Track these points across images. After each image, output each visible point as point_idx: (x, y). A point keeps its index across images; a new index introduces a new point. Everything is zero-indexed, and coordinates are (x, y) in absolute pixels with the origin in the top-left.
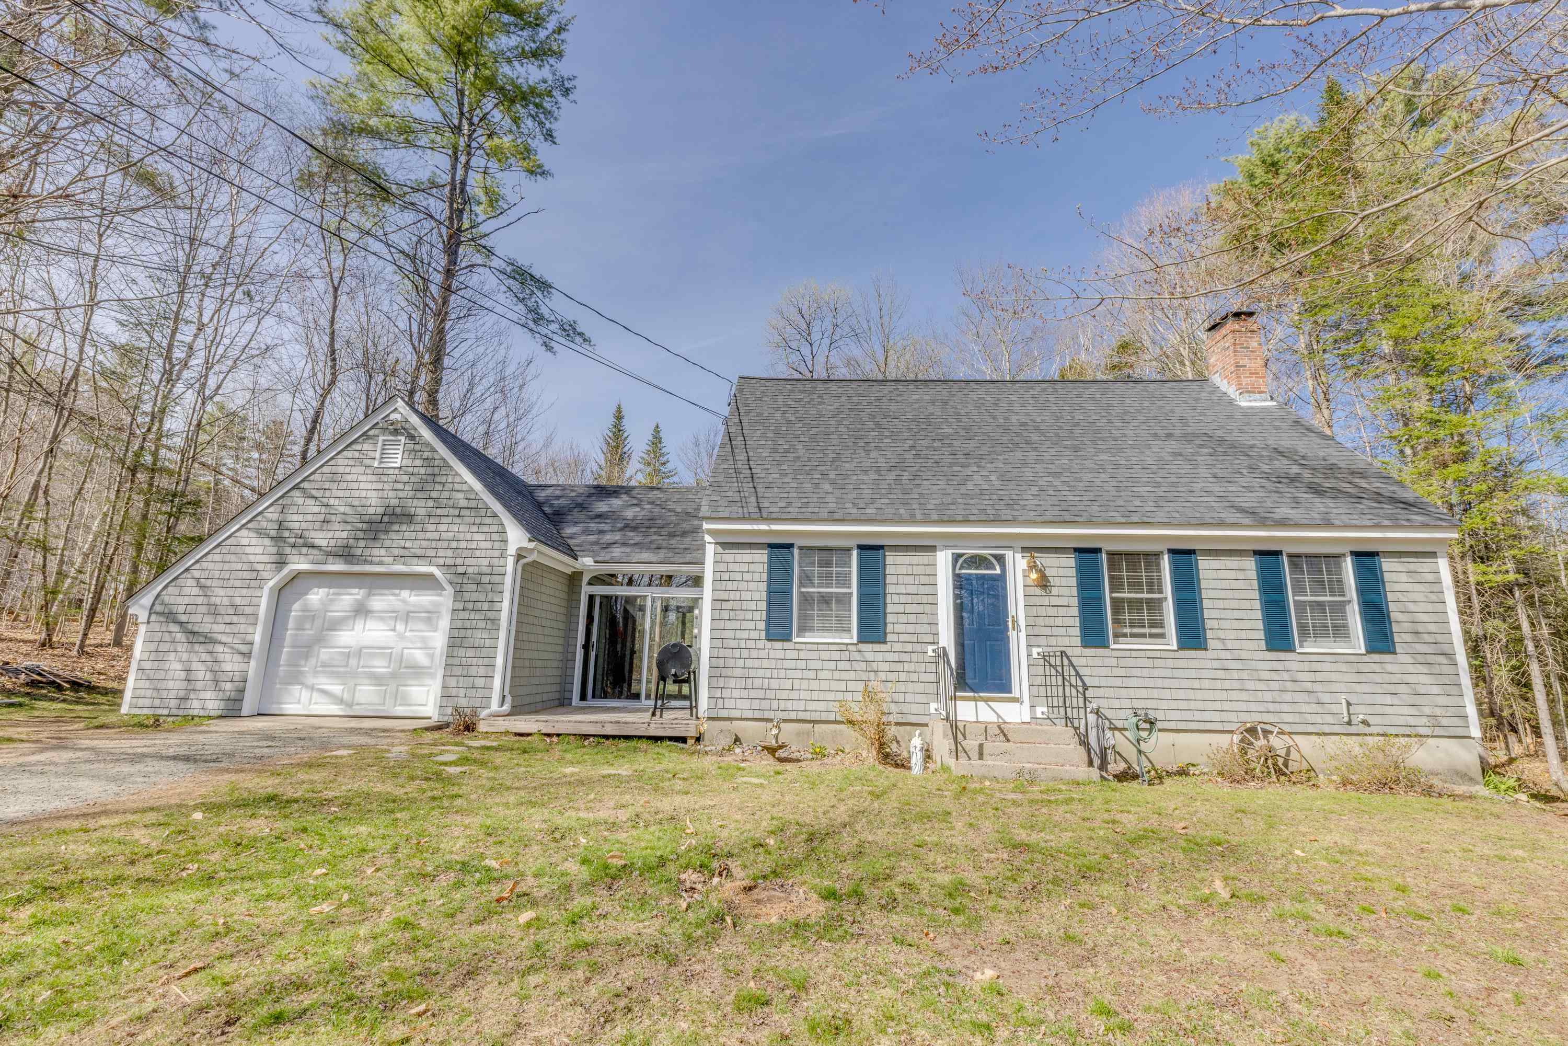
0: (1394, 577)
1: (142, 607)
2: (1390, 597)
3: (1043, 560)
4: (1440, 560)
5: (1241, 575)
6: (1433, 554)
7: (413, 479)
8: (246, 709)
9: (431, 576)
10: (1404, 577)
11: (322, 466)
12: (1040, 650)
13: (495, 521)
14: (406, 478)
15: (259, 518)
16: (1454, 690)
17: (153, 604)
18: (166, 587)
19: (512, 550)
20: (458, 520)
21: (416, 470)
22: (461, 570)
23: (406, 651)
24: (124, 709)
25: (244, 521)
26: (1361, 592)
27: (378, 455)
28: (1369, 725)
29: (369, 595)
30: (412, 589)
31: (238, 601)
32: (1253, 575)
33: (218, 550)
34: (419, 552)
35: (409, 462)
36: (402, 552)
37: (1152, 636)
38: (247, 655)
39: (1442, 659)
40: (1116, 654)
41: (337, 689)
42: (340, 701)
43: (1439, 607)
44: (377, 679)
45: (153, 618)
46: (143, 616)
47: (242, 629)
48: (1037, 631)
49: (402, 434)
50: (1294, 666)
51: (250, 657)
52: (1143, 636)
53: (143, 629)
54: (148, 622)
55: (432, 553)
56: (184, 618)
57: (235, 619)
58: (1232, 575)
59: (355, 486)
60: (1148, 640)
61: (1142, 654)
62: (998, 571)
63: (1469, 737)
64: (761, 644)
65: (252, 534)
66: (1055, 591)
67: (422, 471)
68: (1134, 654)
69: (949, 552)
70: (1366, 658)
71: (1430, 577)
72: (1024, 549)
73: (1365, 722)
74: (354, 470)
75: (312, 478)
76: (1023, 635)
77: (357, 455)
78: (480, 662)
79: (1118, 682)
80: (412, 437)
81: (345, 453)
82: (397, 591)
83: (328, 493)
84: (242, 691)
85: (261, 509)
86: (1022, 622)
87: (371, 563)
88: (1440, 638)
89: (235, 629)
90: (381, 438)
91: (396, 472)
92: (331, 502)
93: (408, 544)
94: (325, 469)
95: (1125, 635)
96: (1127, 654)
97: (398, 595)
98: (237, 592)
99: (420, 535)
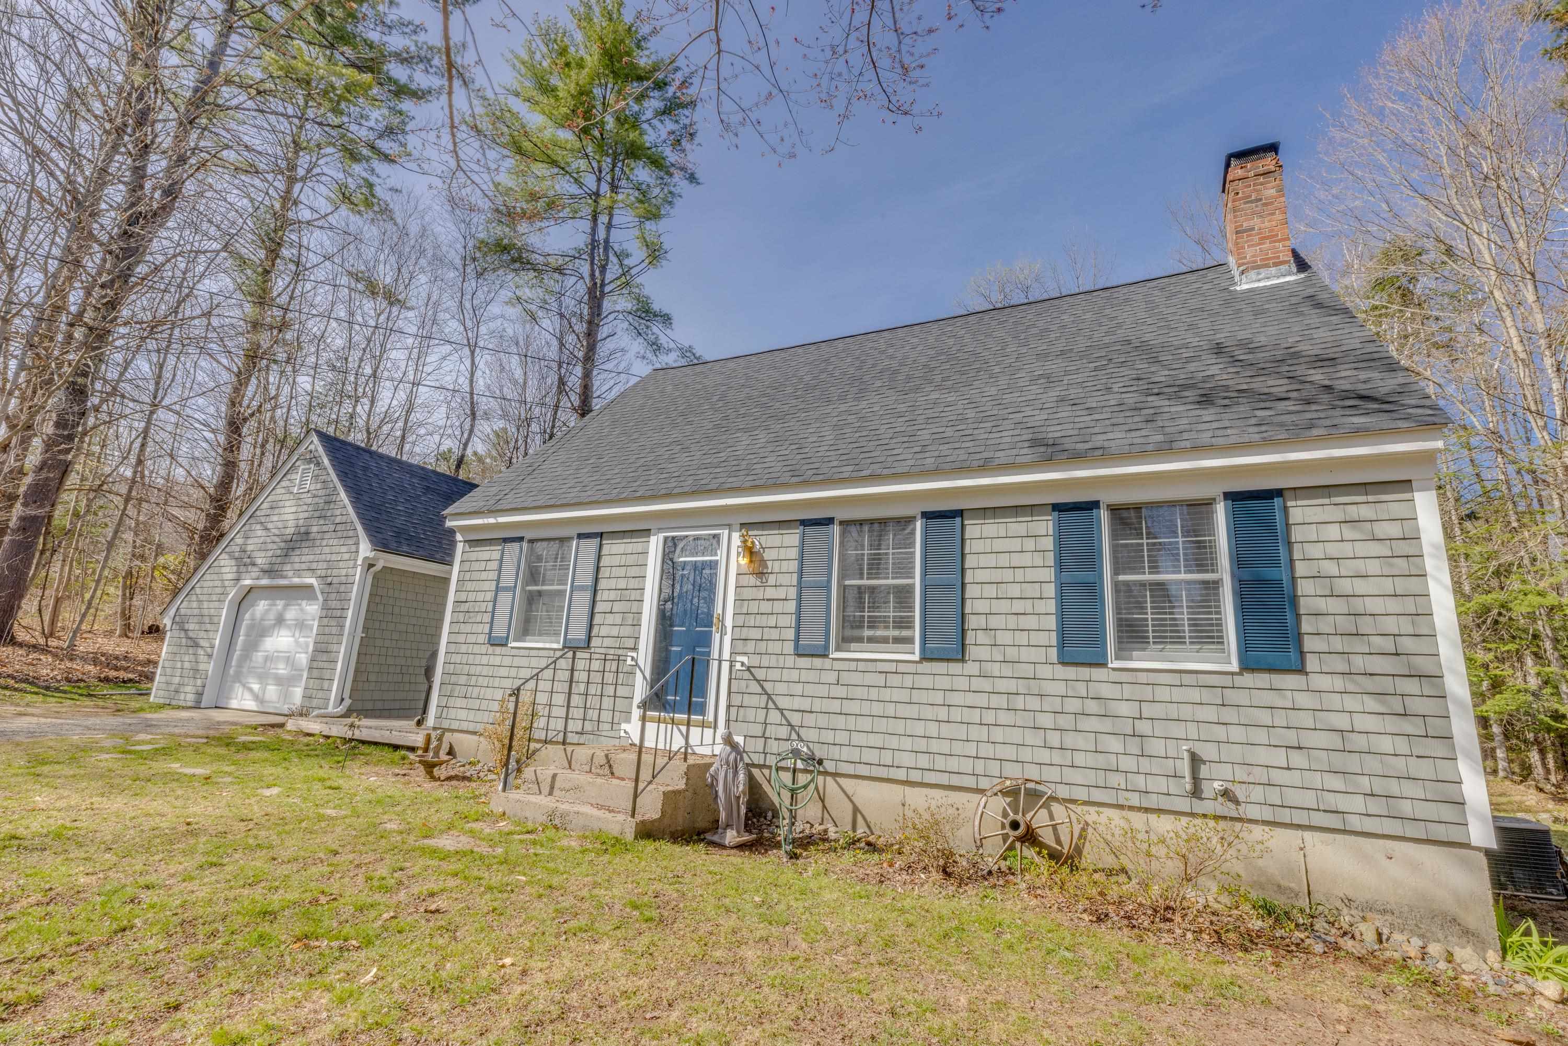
0: (1311, 533)
1: (170, 618)
2: (1301, 569)
3: (763, 539)
4: (1417, 495)
5: (1030, 544)
6: (1405, 485)
9: (313, 587)
10: (1333, 532)
12: (744, 659)
15: (232, 543)
16: (1437, 748)
17: (175, 616)
18: (182, 602)
19: (360, 560)
22: (329, 580)
23: (297, 655)
24: (151, 699)
25: (223, 546)
26: (1239, 561)
28: (1237, 802)
31: (213, 612)
32: (1048, 543)
33: (209, 571)
34: (309, 566)
36: (299, 567)
37: (897, 640)
39: (1411, 686)
40: (837, 666)
41: (256, 687)
42: (257, 698)
43: (1413, 585)
44: (278, 680)
46: (169, 625)
47: (212, 635)
48: (745, 633)
50: (1106, 690)
51: (211, 659)
52: (885, 640)
53: (168, 635)
54: (171, 630)
55: (315, 566)
57: (210, 627)
58: (1016, 544)
60: (891, 646)
61: (871, 667)
62: (710, 557)
63: (1467, 846)
64: (483, 649)
65: (227, 557)
66: (772, 580)
68: (861, 666)
69: (661, 536)
70: (1239, 681)
71: (1394, 530)
72: (744, 526)
73: (1226, 794)
76: (727, 639)
78: (329, 666)
79: (835, 706)
84: (204, 687)
86: (729, 623)
88: (1408, 644)
89: (209, 635)
95: (860, 640)
96: (853, 666)
97: (300, 605)
98: (213, 605)
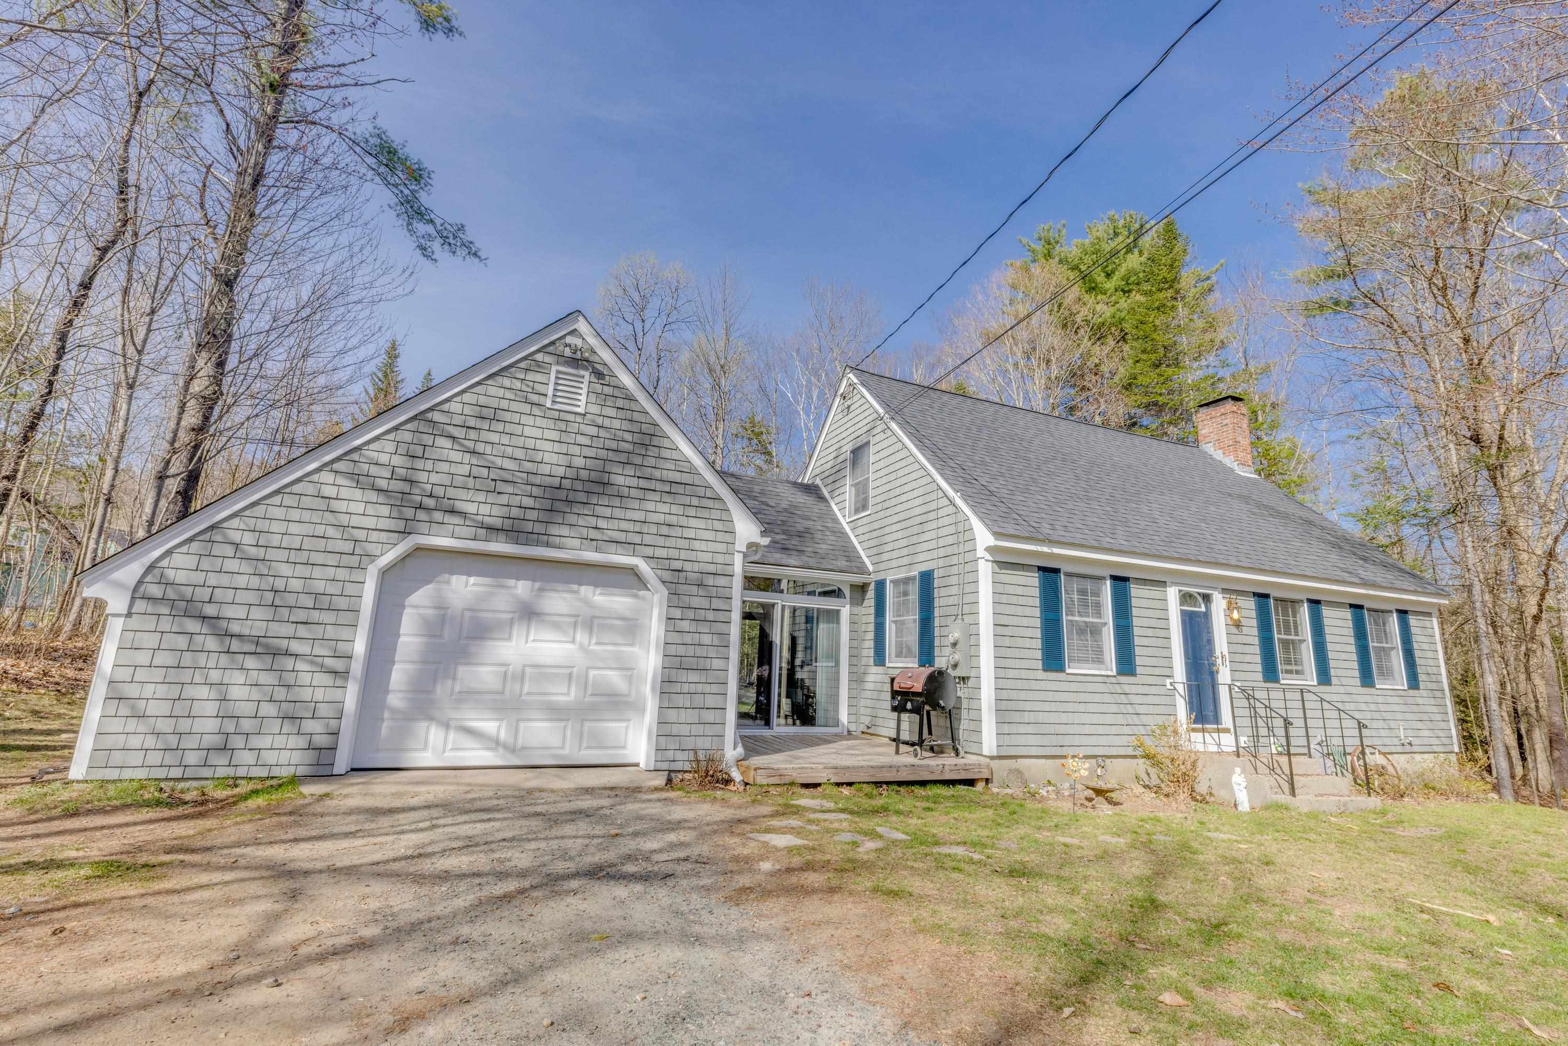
0: (1415, 630)
1: (118, 585)
2: (1415, 645)
3: (1237, 602)
4: (1433, 619)
5: (1344, 623)
6: (1429, 614)
7: (603, 433)
8: (341, 766)
9: (633, 571)
10: (1419, 631)
11: (463, 392)
12: (1239, 684)
13: (717, 505)
14: (593, 431)
15: (355, 456)
16: (1446, 717)
17: (140, 582)
18: (169, 553)
19: (741, 546)
20: (667, 498)
21: (607, 422)
22: (677, 565)
23: (592, 673)
24: (78, 770)
25: (328, 458)
26: (1402, 641)
27: (550, 393)
29: (541, 590)
30: (596, 585)
31: (320, 586)
32: (1351, 624)
33: (277, 500)
34: (621, 537)
35: (594, 409)
36: (593, 534)
38: (341, 675)
39: (1439, 694)
41: (489, 726)
42: (495, 743)
43: (1436, 655)
44: (556, 712)
45: (140, 606)
46: (117, 603)
47: (330, 632)
48: (1234, 666)
49: (586, 369)
50: (1376, 699)
51: (346, 679)
53: (116, 626)
54: (129, 615)
55: (637, 539)
56: (210, 610)
57: (315, 615)
58: (1340, 623)
59: (518, 430)
62: (1203, 609)
64: (1038, 675)
65: (340, 480)
66: (1244, 631)
67: (617, 424)
68: (1294, 688)
69: (1177, 588)
70: (1408, 693)
71: (1430, 632)
72: (1224, 591)
73: (1410, 743)
74: (515, 406)
75: (445, 407)
76: (1228, 670)
77: (518, 385)
78: (707, 688)
80: (599, 375)
81: (499, 379)
82: (575, 587)
83: (473, 434)
84: (336, 734)
85: (358, 442)
86: (1227, 659)
87: (548, 545)
88: (1438, 678)
89: (318, 631)
90: (554, 368)
91: (579, 419)
92: (480, 447)
93: (602, 523)
94: (467, 397)
96: (1290, 688)
97: (577, 592)
98: (317, 572)
99: (618, 513)
